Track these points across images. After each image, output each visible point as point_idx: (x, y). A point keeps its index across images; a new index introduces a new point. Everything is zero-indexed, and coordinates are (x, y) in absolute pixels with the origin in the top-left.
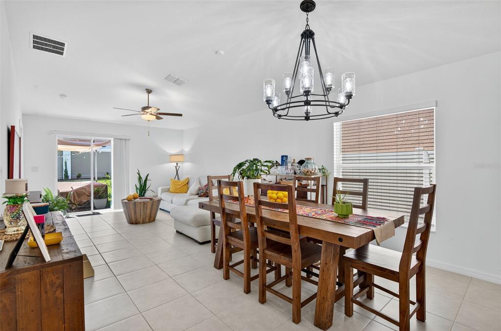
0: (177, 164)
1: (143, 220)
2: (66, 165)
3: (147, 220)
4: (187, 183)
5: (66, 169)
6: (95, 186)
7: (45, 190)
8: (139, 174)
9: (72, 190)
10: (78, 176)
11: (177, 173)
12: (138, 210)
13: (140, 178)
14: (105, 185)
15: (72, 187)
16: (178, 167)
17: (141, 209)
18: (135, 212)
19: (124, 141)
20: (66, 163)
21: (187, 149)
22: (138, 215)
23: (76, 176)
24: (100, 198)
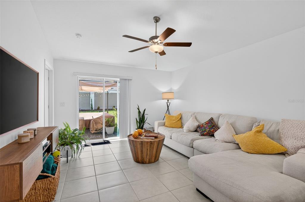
0: (168, 101)
1: (149, 160)
2: (92, 101)
3: (153, 160)
4: (181, 118)
5: (92, 104)
6: (106, 117)
7: (64, 124)
8: (138, 109)
9: (92, 118)
10: (98, 108)
11: (168, 108)
12: (144, 150)
13: (139, 112)
14: (113, 116)
15: (92, 117)
16: (168, 104)
17: (147, 149)
18: (142, 151)
19: (127, 81)
20: (92, 100)
21: (176, 87)
22: (145, 155)
23: (97, 108)
24: (110, 127)
